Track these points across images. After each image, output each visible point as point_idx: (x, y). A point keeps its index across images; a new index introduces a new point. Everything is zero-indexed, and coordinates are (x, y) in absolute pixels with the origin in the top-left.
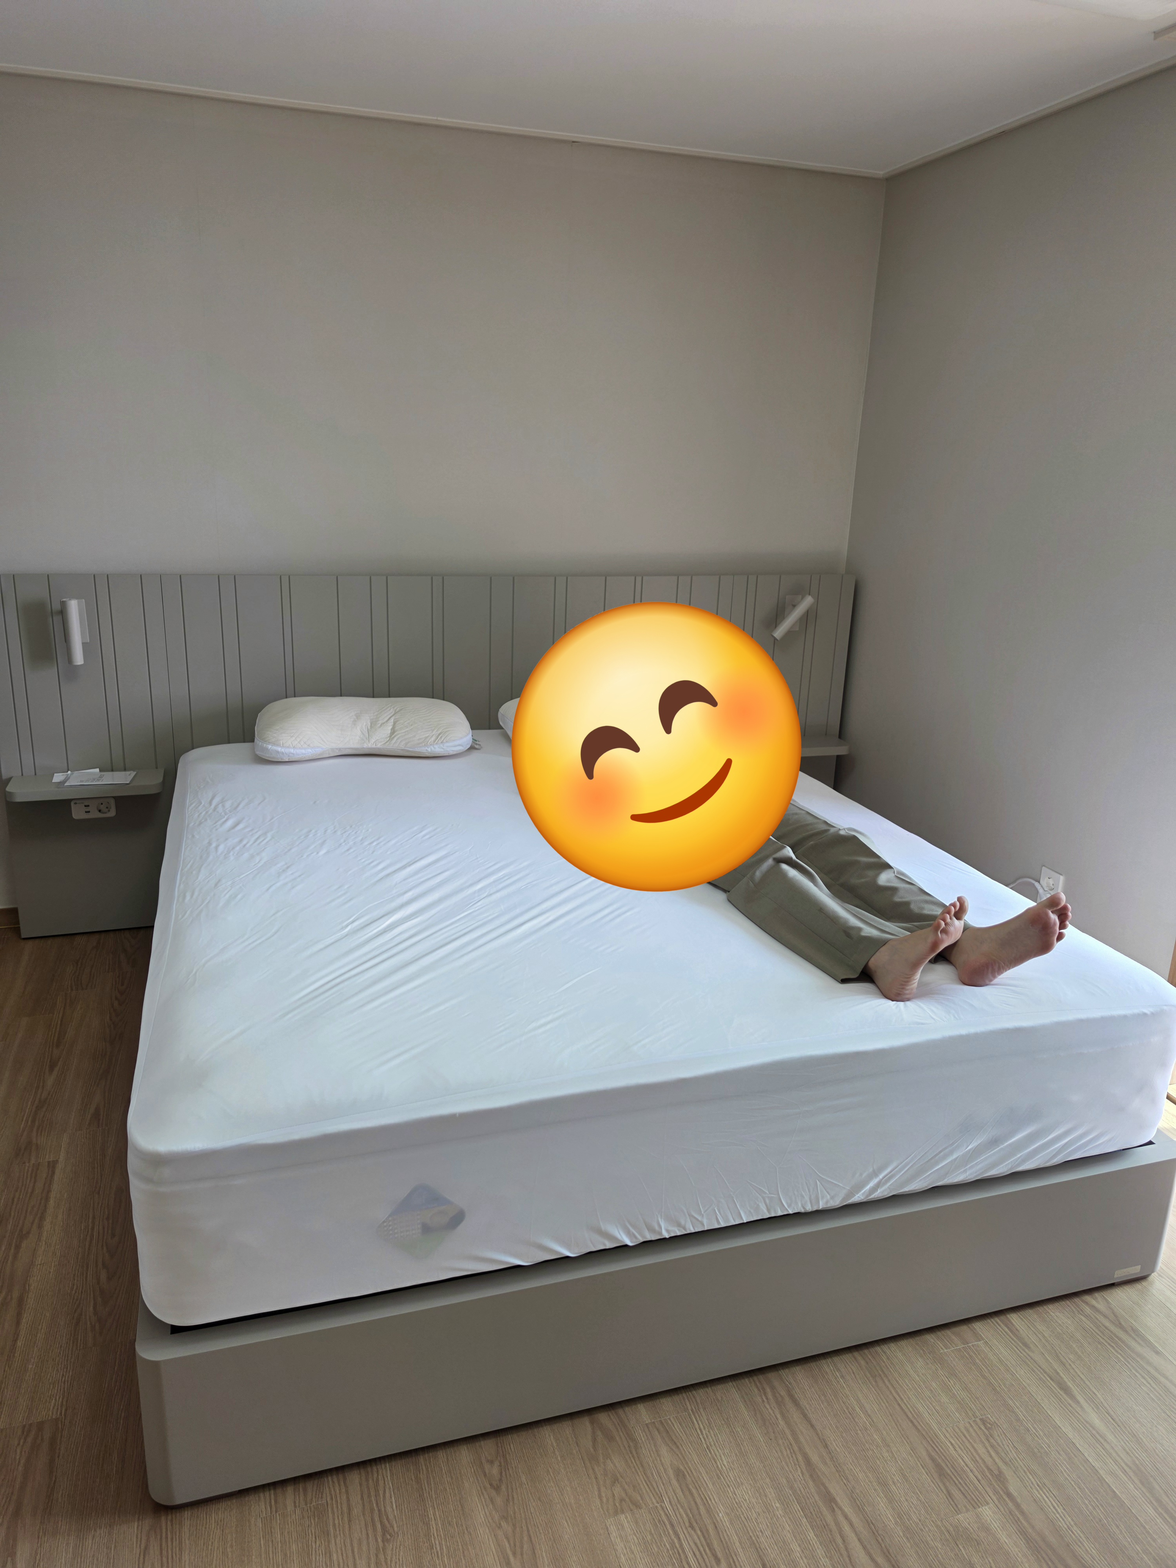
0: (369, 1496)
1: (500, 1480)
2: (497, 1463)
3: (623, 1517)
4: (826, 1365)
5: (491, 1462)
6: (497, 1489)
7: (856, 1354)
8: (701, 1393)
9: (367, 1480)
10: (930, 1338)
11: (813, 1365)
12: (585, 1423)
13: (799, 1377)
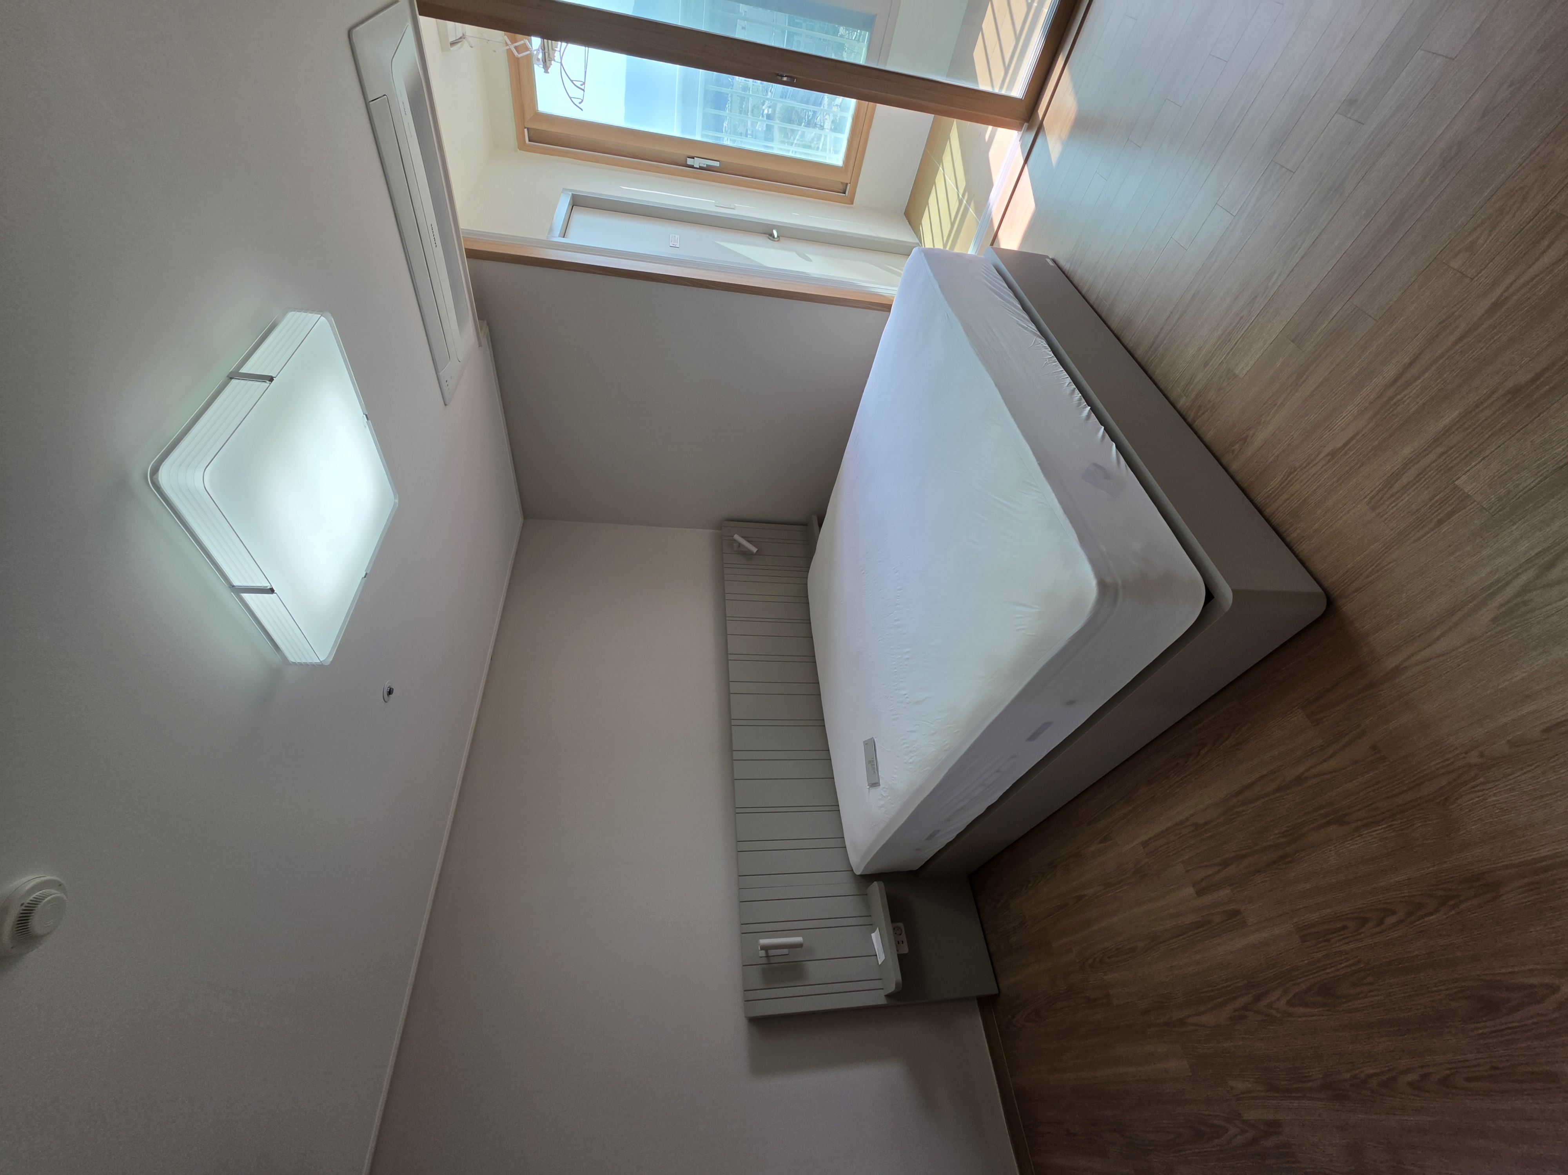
0: (1275, 496)
1: (1241, 440)
2: (1233, 448)
3: (1237, 372)
4: (1130, 346)
5: (1233, 451)
6: (1246, 439)
7: (1121, 338)
8: (1162, 387)
9: (1267, 504)
10: (1103, 315)
11: (1132, 351)
12: (1196, 424)
13: (1139, 353)
